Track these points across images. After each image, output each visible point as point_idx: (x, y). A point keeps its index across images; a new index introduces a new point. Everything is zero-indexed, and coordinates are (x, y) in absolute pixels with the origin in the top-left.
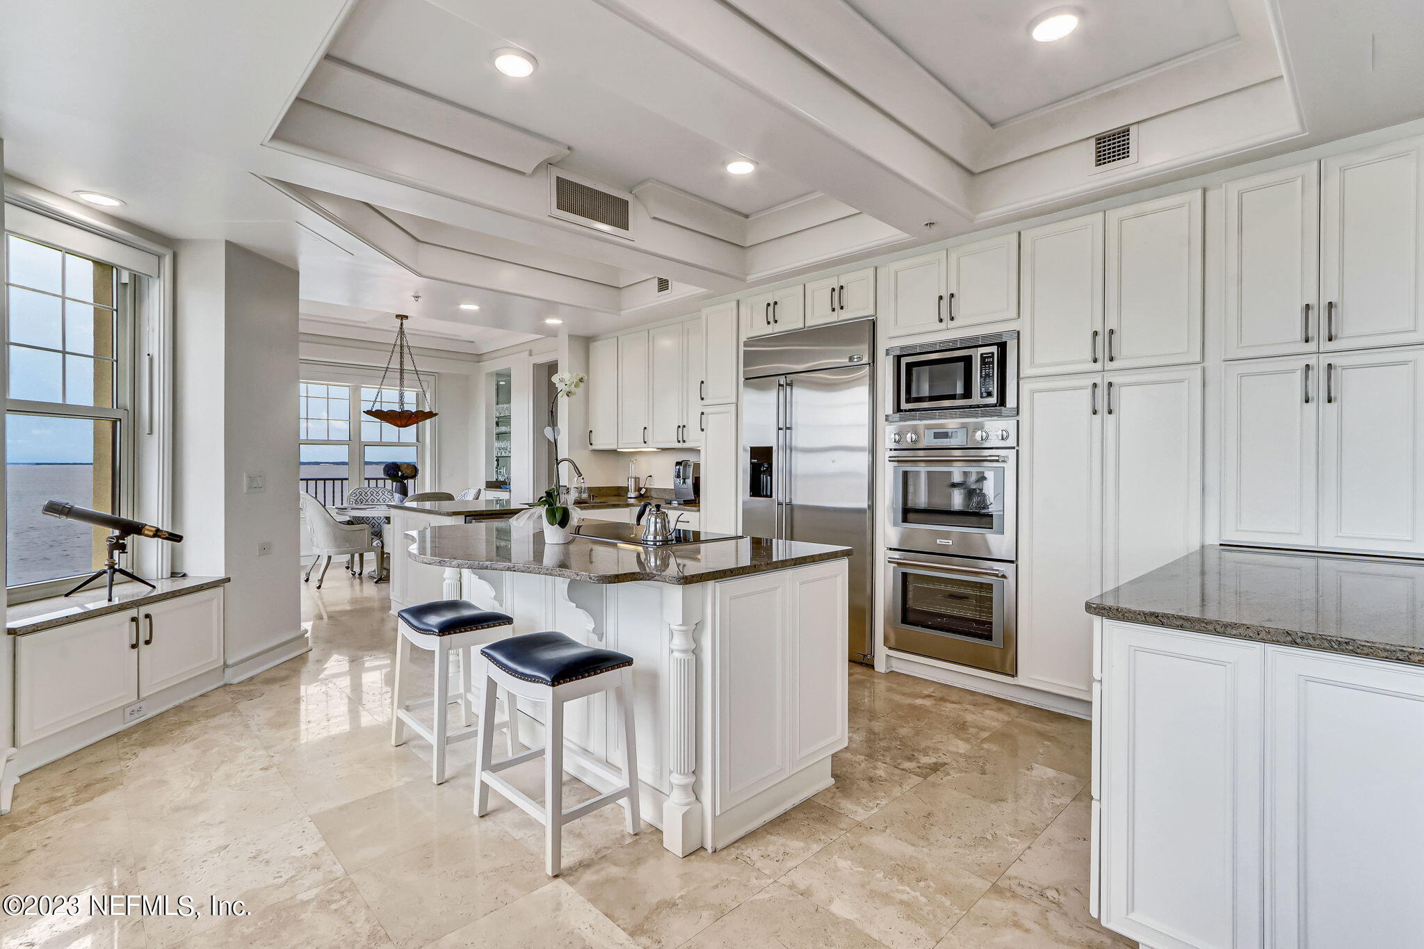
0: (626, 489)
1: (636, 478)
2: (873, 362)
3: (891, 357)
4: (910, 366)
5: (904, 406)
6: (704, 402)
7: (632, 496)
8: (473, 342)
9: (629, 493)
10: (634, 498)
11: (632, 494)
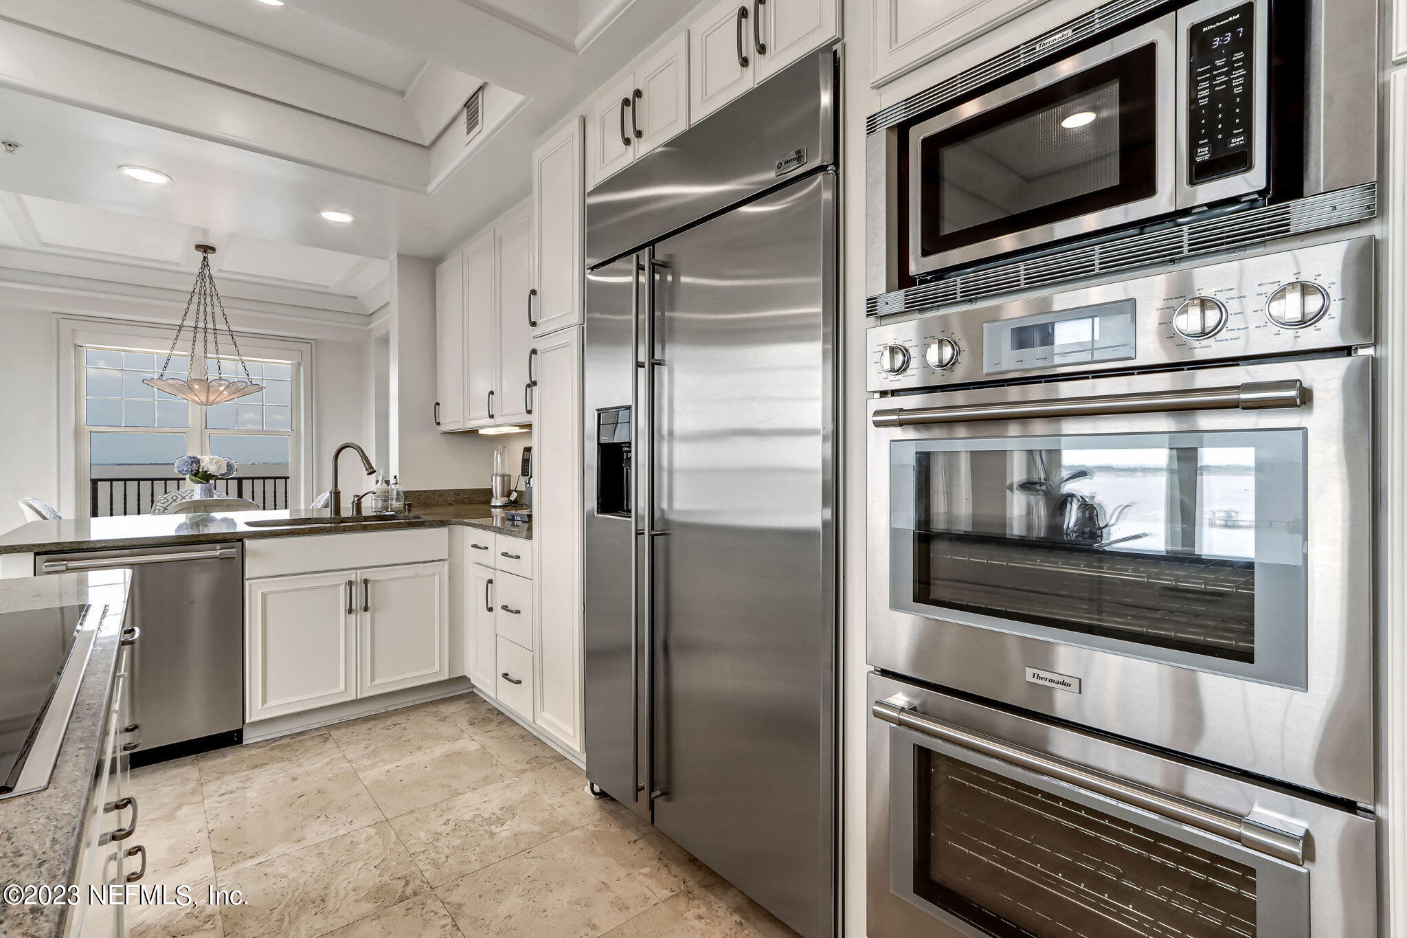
0: (488, 493)
1: (503, 476)
2: (836, 163)
3: (881, 134)
4: (932, 146)
5: (916, 266)
6: (538, 331)
7: (498, 504)
8: (355, 298)
9: (493, 500)
10: (500, 507)
11: (497, 502)
